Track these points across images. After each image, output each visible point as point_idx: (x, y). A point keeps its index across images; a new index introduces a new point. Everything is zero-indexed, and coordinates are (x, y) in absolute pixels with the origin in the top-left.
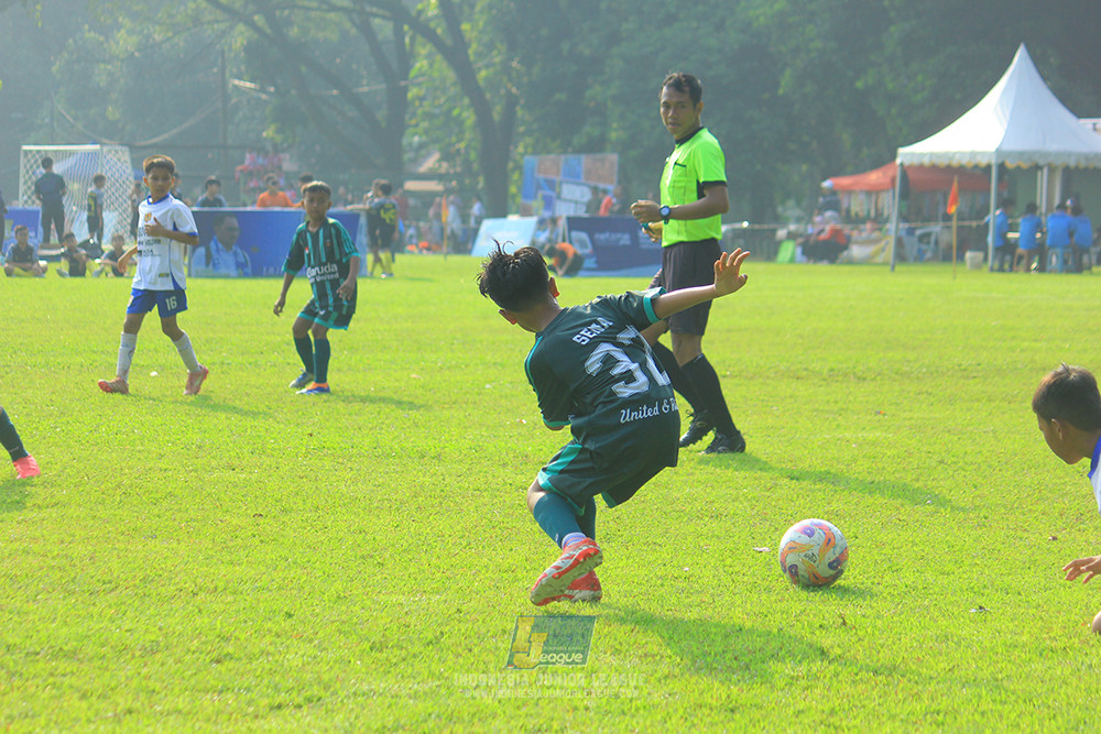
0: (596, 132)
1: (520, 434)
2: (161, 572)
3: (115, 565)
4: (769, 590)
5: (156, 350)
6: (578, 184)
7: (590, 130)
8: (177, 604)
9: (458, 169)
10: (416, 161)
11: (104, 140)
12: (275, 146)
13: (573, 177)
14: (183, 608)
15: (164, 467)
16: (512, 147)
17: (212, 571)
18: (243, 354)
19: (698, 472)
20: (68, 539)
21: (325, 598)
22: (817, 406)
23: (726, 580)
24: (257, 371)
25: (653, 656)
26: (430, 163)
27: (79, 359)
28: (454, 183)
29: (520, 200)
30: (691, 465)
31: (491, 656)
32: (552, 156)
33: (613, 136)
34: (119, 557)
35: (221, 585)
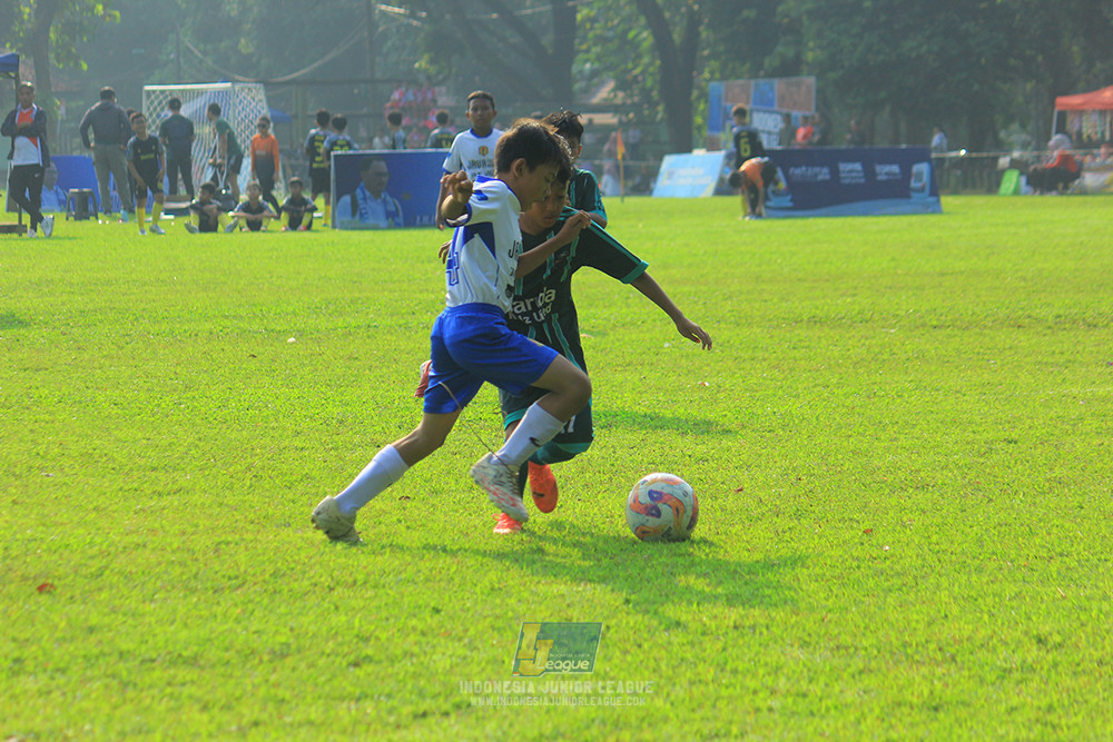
0: (791, 53)
1: (701, 398)
2: (293, 565)
3: (242, 558)
4: (979, 570)
5: (294, 313)
6: (771, 112)
7: (784, 50)
8: (312, 600)
9: (636, 99)
10: (587, 91)
11: (237, 77)
12: (429, 78)
13: (765, 104)
14: (318, 606)
15: (300, 446)
16: (695, 73)
17: (351, 562)
18: (392, 315)
19: (902, 437)
20: (190, 529)
21: (478, 590)
22: (1040, 358)
23: (931, 559)
24: (407, 334)
25: (846, 648)
26: (603, 93)
27: (208, 326)
28: (631, 115)
29: (706, 133)
31: (664, 653)
32: (740, 82)
33: (810, 56)
34: (247, 549)
35: (360, 577)
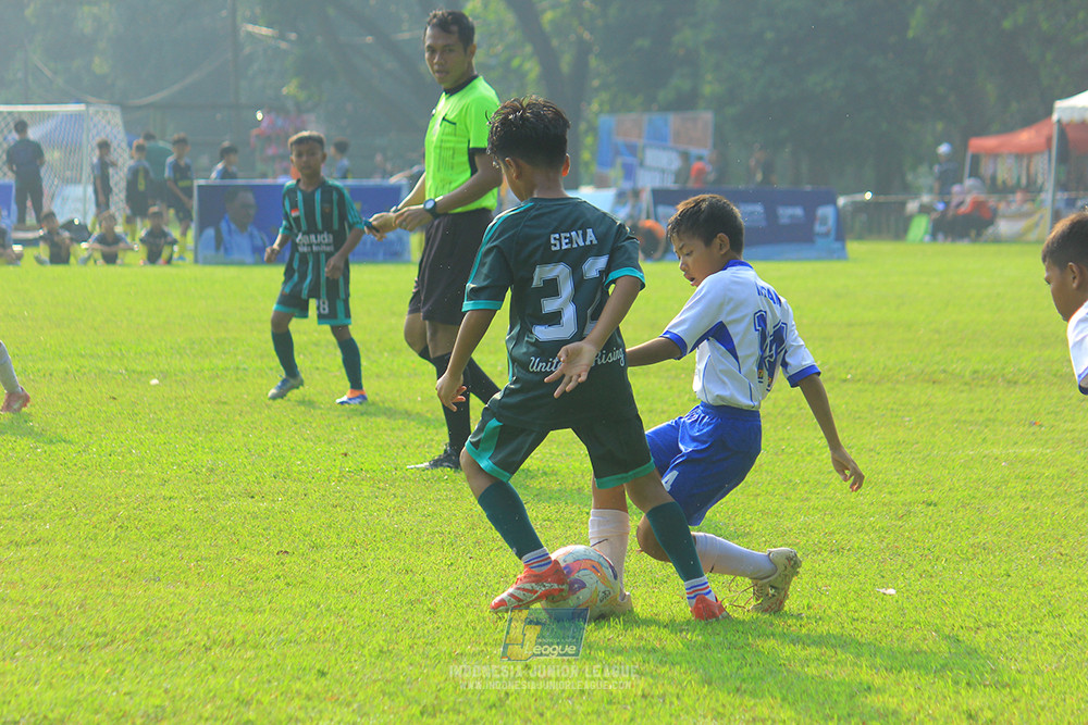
5: (156, 353)
6: (665, 149)
7: (679, 83)
11: (90, 99)
12: (298, 105)
13: (659, 140)
15: (169, 495)
16: (584, 105)
21: (366, 652)
22: (958, 415)
29: (594, 168)
30: (806, 488)
32: (633, 115)
33: (707, 90)
35: (239, 637)
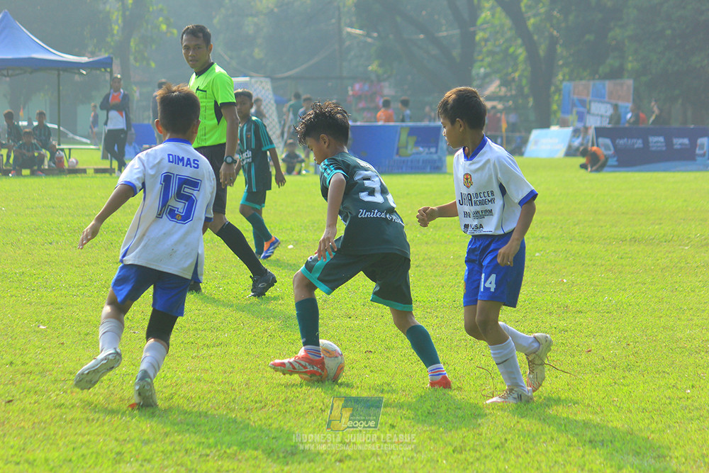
0: (617, 64)
1: (561, 290)
5: (291, 229)
6: (603, 102)
7: (612, 62)
9: (514, 93)
10: (482, 86)
11: (252, 74)
12: (378, 77)
13: (599, 97)
16: (553, 76)
26: (493, 88)
28: (510, 103)
29: (559, 115)
30: (691, 313)
32: (583, 82)
33: (629, 66)
